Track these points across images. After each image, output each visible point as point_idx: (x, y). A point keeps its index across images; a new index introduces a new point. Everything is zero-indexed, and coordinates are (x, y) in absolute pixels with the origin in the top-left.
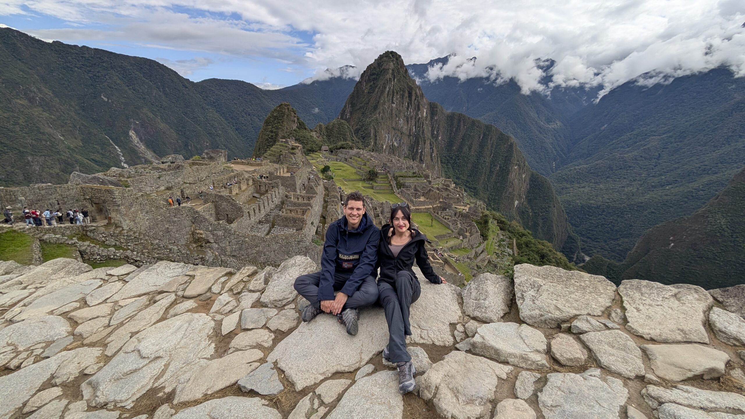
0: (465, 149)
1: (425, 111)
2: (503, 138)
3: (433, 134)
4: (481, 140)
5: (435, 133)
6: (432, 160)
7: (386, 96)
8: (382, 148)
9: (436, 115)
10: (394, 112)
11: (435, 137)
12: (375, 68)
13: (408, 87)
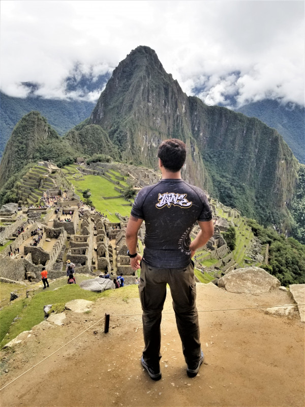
0: (228, 144)
1: (184, 106)
2: (267, 131)
3: (193, 130)
4: (244, 135)
5: (196, 129)
6: (194, 159)
7: (141, 94)
8: (140, 150)
9: (196, 110)
10: (150, 111)
11: (195, 134)
12: (127, 64)
13: (164, 84)
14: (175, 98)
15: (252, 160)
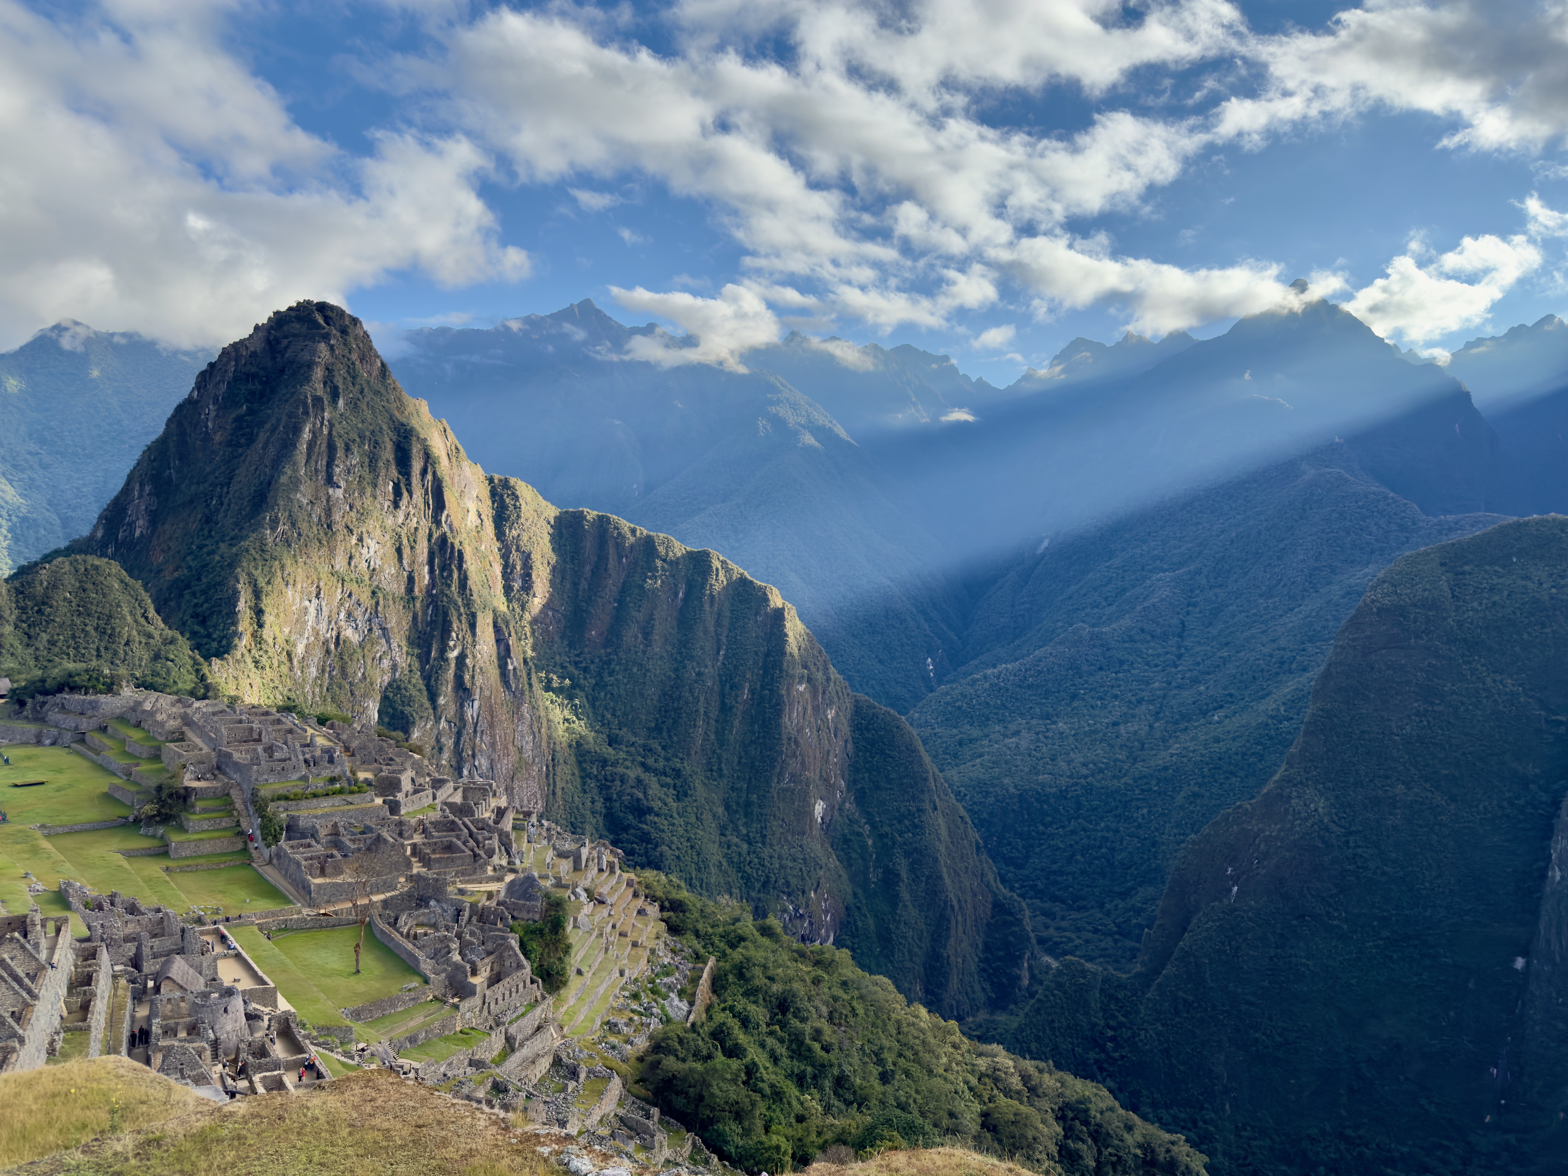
0: (631, 635)
1: (471, 506)
2: (749, 595)
3: (508, 587)
5: (519, 582)
6: (507, 684)
7: (301, 459)
9: (516, 522)
10: (337, 516)
11: (515, 599)
13: (393, 429)
14: (434, 473)
15: (709, 684)
